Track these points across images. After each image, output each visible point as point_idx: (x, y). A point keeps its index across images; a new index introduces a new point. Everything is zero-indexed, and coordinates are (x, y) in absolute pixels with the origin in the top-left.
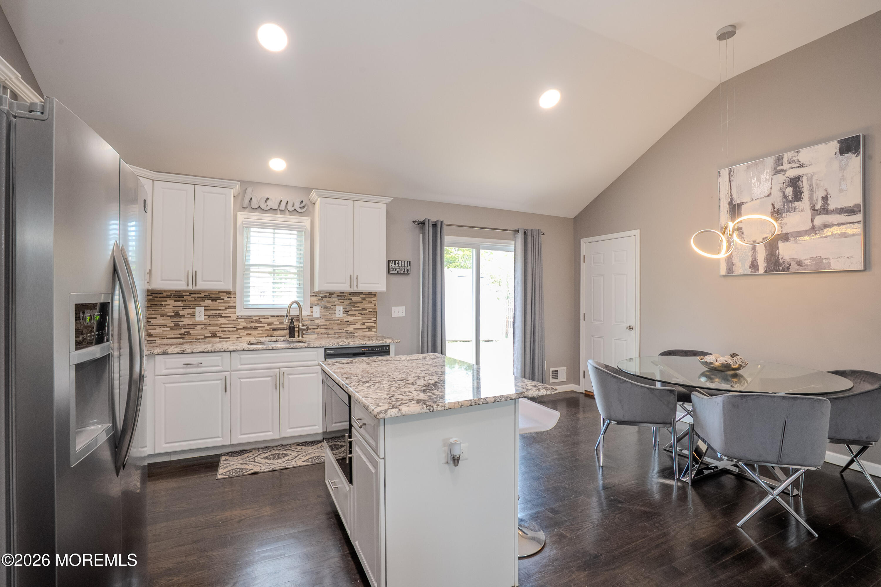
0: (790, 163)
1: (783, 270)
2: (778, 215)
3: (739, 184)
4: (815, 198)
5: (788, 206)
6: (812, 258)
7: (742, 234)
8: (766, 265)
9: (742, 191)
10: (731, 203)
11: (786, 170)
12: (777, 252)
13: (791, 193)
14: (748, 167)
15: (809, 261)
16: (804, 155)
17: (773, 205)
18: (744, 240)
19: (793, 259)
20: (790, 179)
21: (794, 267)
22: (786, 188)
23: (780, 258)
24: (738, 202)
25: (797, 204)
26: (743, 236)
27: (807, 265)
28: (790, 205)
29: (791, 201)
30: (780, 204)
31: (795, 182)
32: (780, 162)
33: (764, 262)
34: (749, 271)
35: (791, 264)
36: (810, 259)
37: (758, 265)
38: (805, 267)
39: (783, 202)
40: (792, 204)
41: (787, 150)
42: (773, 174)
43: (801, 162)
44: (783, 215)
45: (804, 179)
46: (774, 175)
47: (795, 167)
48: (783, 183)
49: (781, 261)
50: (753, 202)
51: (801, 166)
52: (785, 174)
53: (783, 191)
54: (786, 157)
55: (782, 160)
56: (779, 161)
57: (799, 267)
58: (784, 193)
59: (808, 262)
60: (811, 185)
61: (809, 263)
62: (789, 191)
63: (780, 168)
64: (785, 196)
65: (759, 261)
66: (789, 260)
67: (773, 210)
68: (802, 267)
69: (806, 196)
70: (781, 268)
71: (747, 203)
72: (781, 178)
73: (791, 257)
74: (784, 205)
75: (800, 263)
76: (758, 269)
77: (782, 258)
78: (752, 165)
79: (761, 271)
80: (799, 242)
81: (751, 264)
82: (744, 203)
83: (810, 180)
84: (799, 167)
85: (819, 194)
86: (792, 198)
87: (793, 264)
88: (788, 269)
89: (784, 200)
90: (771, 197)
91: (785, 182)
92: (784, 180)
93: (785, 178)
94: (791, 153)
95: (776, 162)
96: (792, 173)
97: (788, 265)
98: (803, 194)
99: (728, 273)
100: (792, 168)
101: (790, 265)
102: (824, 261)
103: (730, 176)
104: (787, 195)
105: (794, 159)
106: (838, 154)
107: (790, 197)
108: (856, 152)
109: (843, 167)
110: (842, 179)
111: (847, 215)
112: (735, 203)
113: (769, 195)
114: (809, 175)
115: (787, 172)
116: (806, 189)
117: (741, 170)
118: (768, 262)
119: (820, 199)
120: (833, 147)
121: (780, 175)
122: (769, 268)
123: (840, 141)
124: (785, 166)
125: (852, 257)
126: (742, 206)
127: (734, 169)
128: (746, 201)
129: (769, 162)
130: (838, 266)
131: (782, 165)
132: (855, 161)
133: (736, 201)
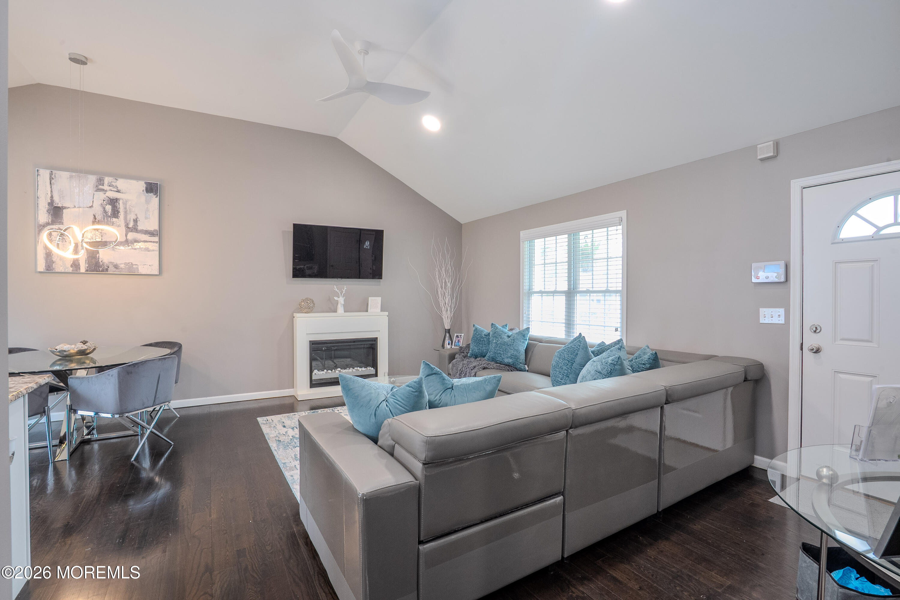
0: (110, 186)
1: (103, 271)
3: (61, 189)
4: (128, 219)
5: (107, 219)
6: (125, 263)
8: (87, 265)
9: (64, 196)
10: (51, 204)
11: (106, 191)
12: (98, 255)
13: (110, 210)
14: (71, 177)
15: (124, 265)
16: (121, 183)
17: (94, 216)
18: (66, 241)
19: (111, 262)
20: (110, 198)
21: (111, 269)
22: (106, 205)
23: (100, 261)
24: (60, 205)
25: (114, 219)
26: (64, 237)
27: (121, 268)
28: (109, 220)
29: (110, 217)
30: (100, 216)
31: (113, 202)
32: (102, 182)
33: (86, 263)
34: (70, 270)
35: (110, 267)
36: (124, 264)
37: (79, 265)
38: (121, 270)
40: (110, 219)
41: (110, 175)
42: (95, 190)
43: (119, 188)
45: (121, 202)
46: (96, 191)
47: (113, 191)
48: (104, 200)
49: (101, 263)
50: (76, 210)
51: (118, 191)
52: (105, 193)
53: (104, 207)
54: (107, 180)
55: (103, 181)
56: (100, 181)
57: (115, 269)
58: (104, 208)
59: (122, 266)
60: (125, 208)
61: (123, 267)
62: (109, 208)
63: (101, 187)
64: (105, 211)
65: (80, 262)
66: (108, 263)
67: (94, 220)
68: (118, 270)
69: (122, 215)
70: (101, 269)
71: (69, 209)
72: (101, 196)
73: (110, 261)
74: (104, 219)
75: (116, 267)
76: (80, 269)
77: (102, 261)
78: (75, 176)
79: (83, 270)
80: (115, 250)
81: (72, 263)
82: (66, 207)
83: (125, 204)
84: (117, 191)
85: (132, 217)
86: (111, 214)
88: (107, 270)
89: (104, 214)
90: (92, 208)
91: (105, 200)
93: (106, 197)
94: (111, 179)
95: (98, 181)
96: (112, 195)
97: (107, 267)
98: (119, 213)
99: (47, 270)
100: (111, 191)
101: (108, 267)
103: (51, 179)
104: (107, 211)
105: (113, 184)
106: (145, 191)
107: (109, 213)
108: (156, 194)
109: (148, 202)
110: (147, 210)
111: (149, 236)
112: (56, 205)
113: (91, 207)
114: (124, 200)
115: (107, 193)
116: (122, 210)
117: (63, 177)
118: (89, 263)
119: (132, 220)
120: (141, 186)
121: (101, 193)
122: (90, 268)
123: (146, 183)
124: (106, 187)
125: (152, 265)
126: (64, 210)
127: (55, 173)
128: (68, 207)
129: (92, 179)
130: (142, 270)
131: (103, 186)
132: (155, 200)
133: (58, 204)
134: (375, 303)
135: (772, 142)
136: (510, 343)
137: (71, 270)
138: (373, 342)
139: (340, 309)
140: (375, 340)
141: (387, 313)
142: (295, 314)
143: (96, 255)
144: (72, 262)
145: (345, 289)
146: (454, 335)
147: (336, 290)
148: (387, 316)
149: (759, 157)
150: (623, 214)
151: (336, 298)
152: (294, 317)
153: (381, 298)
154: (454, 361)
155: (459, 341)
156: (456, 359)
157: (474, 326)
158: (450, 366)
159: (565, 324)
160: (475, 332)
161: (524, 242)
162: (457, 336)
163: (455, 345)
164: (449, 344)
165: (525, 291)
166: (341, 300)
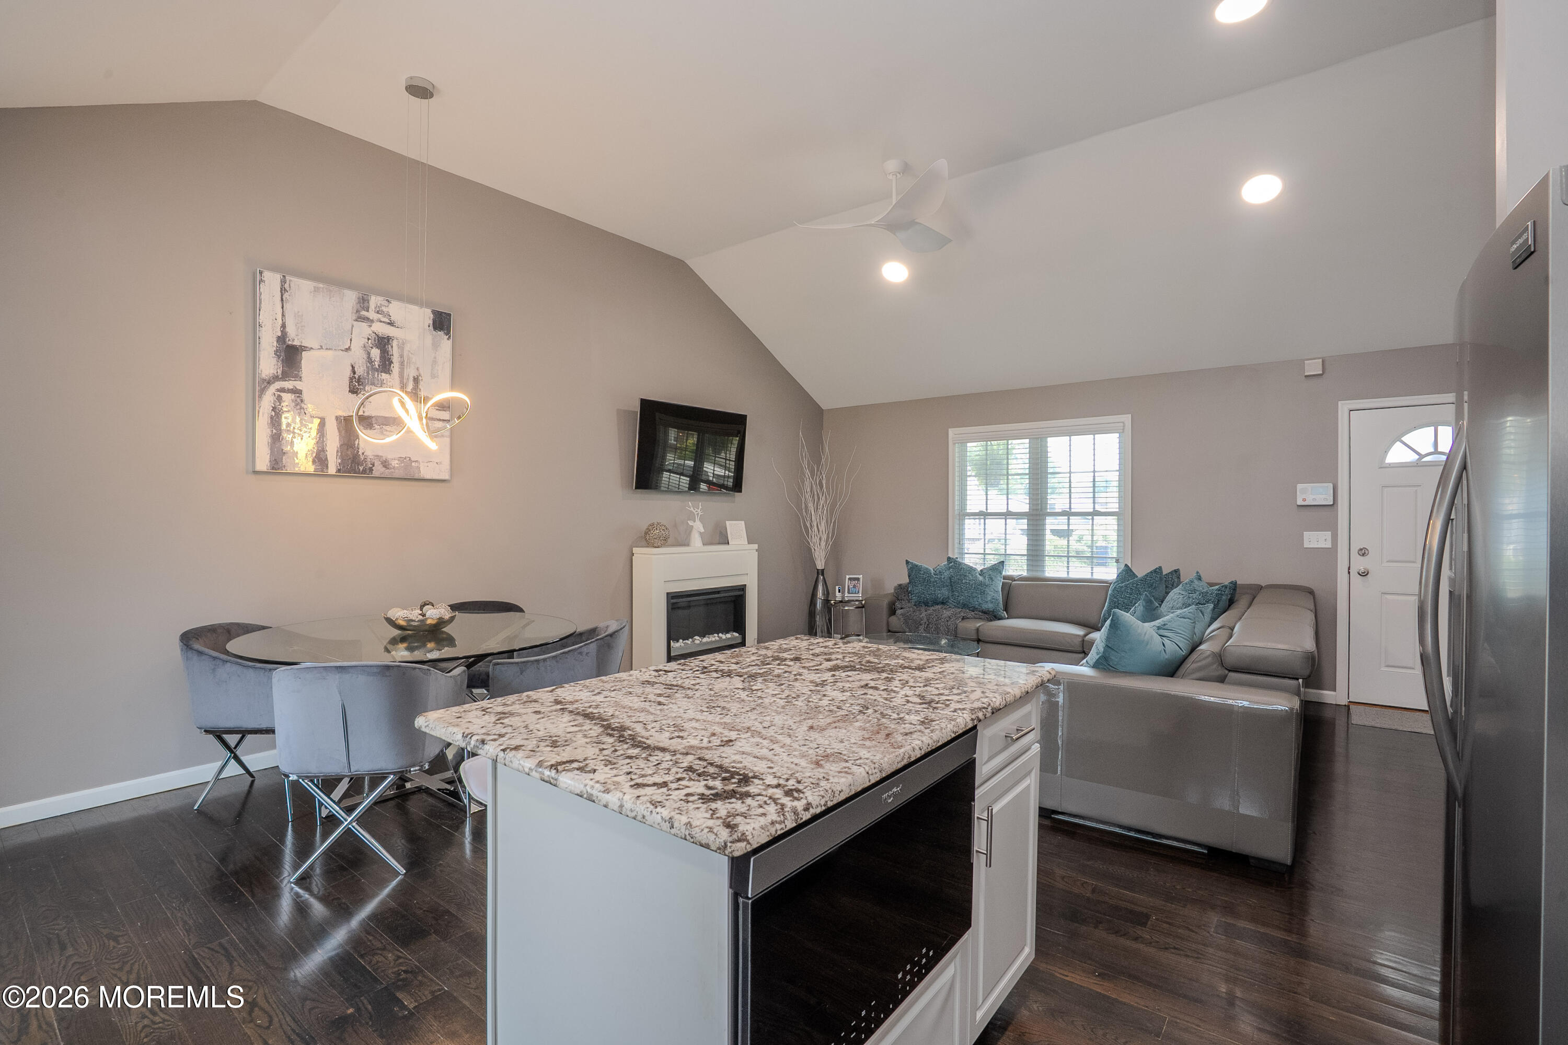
0: (378, 312)
1: (364, 472)
2: (359, 385)
3: (298, 312)
4: (406, 376)
5: (373, 375)
6: (401, 459)
7: (302, 401)
8: (340, 461)
9: (304, 326)
10: (282, 339)
11: (372, 321)
12: (357, 442)
13: (378, 359)
14: (316, 290)
15: (397, 462)
16: (396, 310)
17: (353, 367)
18: (305, 414)
19: (378, 456)
20: (378, 337)
21: (378, 470)
22: (372, 348)
23: (360, 453)
24: (296, 343)
25: (384, 376)
26: (303, 405)
27: (394, 468)
28: (376, 376)
29: (377, 370)
30: (362, 369)
31: (383, 343)
32: (366, 304)
33: (337, 455)
34: (311, 468)
35: (375, 465)
36: (398, 460)
37: (326, 459)
38: (393, 470)
39: (367, 367)
40: (378, 374)
41: (378, 294)
42: (354, 318)
43: (392, 318)
44: (367, 388)
45: (395, 343)
46: (356, 320)
47: (384, 322)
48: (369, 339)
49: (362, 458)
50: (323, 353)
51: (391, 324)
52: (371, 326)
53: (368, 352)
54: (374, 301)
55: (368, 303)
56: (363, 302)
57: (384, 469)
58: (369, 354)
59: (395, 463)
60: (402, 356)
61: (396, 465)
62: (376, 353)
63: (364, 313)
64: (370, 360)
65: (328, 453)
66: (372, 457)
67: (352, 375)
68: (388, 470)
69: (395, 368)
70: (361, 468)
71: (312, 350)
72: (363, 330)
73: (375, 454)
74: (368, 373)
75: (385, 464)
76: (327, 467)
77: (363, 454)
78: (323, 288)
79: (332, 470)
80: (385, 433)
81: (315, 457)
82: (307, 347)
83: (401, 348)
84: (389, 324)
85: (411, 372)
86: (379, 366)
87: (377, 463)
88: (371, 470)
89: (368, 364)
90: (350, 353)
91: (370, 337)
92: (370, 335)
93: (371, 332)
94: (380, 299)
95: (359, 302)
96: (384, 330)
97: (371, 464)
98: (392, 365)
99: (273, 468)
100: (381, 322)
101: (374, 466)
102: (413, 464)
103: (283, 290)
104: (373, 359)
105: (384, 309)
106: (431, 328)
107: (376, 363)
108: (448, 333)
109: (436, 346)
110: (435, 362)
111: (437, 410)
112: (290, 343)
113: (348, 349)
114: (401, 341)
115: (374, 325)
116: (396, 359)
117: (302, 288)
118: (342, 457)
119: (411, 379)
120: (426, 316)
121: (364, 325)
122: (344, 467)
123: (434, 312)
124: (372, 315)
125: (441, 463)
126: (303, 353)
127: (290, 281)
128: (310, 346)
129: (351, 297)
130: (427, 472)
131: (368, 311)
132: (446, 345)
133: (293, 340)
134: (737, 530)
135: (1321, 360)
136: (988, 583)
137: (313, 470)
138: (740, 593)
139: (696, 541)
140: (743, 588)
141: (756, 546)
142: (635, 550)
143: (354, 441)
144: (315, 455)
145: (700, 507)
147: (692, 509)
148: (757, 550)
149: (1306, 374)
150: (1127, 419)
151: (691, 523)
152: (633, 554)
153: (743, 523)
154: (899, 612)
155: (854, 586)
156: (902, 609)
157: (907, 562)
158: (893, 619)
159: (1027, 555)
160: (914, 570)
161: (954, 444)
162: (850, 579)
163: (849, 593)
164: (839, 592)
165: (956, 512)
166: (698, 526)
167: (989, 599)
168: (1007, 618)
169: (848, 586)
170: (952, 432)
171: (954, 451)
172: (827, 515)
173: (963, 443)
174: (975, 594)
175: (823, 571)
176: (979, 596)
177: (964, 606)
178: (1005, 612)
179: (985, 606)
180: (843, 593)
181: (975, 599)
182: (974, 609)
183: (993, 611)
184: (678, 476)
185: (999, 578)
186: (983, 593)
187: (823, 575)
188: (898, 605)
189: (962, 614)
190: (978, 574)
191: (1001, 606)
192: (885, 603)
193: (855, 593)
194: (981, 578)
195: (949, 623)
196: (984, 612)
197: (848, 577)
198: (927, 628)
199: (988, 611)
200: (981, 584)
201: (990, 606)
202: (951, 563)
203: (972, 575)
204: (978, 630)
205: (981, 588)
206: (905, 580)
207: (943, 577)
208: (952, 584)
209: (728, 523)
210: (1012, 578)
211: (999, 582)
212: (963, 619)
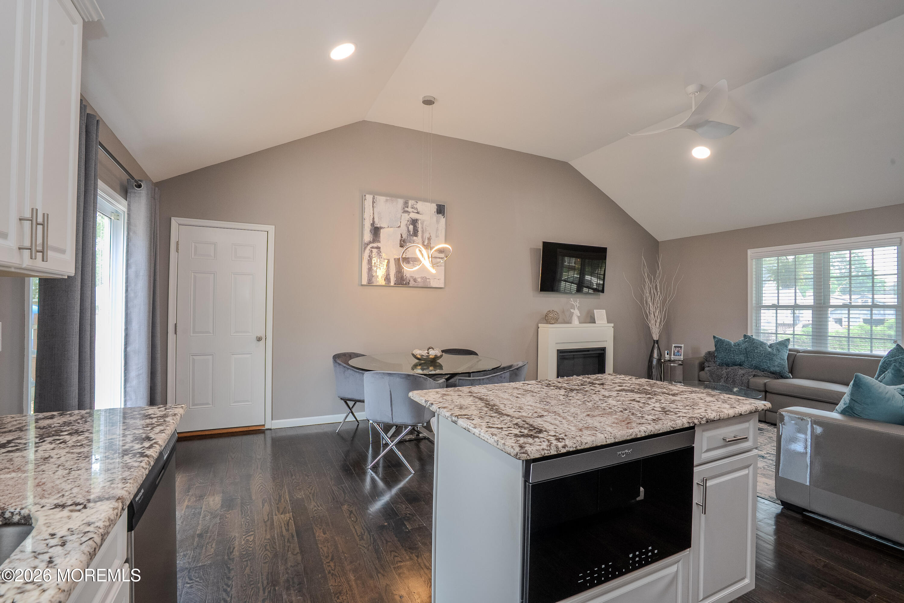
0: (412, 208)
1: (406, 284)
2: (404, 243)
3: (379, 211)
4: (424, 238)
5: (410, 238)
6: (422, 278)
7: (380, 252)
8: (395, 279)
9: (382, 218)
10: (373, 224)
11: (410, 212)
12: (403, 270)
13: (412, 230)
14: (387, 200)
15: (420, 279)
16: (420, 206)
17: (401, 235)
18: (382, 258)
19: (412, 276)
20: (412, 219)
21: (412, 283)
22: (409, 225)
23: (404, 275)
24: (378, 226)
25: (415, 238)
26: (381, 254)
27: (419, 282)
29: (412, 235)
30: (405, 235)
31: (414, 222)
32: (407, 205)
33: (394, 277)
34: (383, 283)
37: (390, 279)
39: (408, 234)
40: (412, 237)
41: (413, 199)
42: (402, 212)
43: (418, 210)
44: (407, 244)
45: (419, 222)
46: (403, 213)
47: (415, 212)
48: (408, 221)
49: (405, 277)
50: (389, 229)
51: (418, 213)
54: (411, 203)
56: (406, 204)
57: (414, 283)
58: (408, 228)
59: (419, 280)
60: (423, 228)
62: (411, 227)
63: (406, 209)
64: (409, 231)
65: (391, 276)
66: (409, 277)
67: (401, 239)
68: (416, 283)
69: (420, 234)
70: (404, 282)
72: (406, 217)
73: (410, 275)
74: (408, 237)
75: (415, 280)
76: (390, 282)
78: (389, 199)
79: (392, 284)
80: (413, 265)
83: (422, 224)
84: (417, 213)
85: (427, 235)
86: (413, 233)
87: (411, 280)
88: (409, 283)
90: (400, 228)
92: (409, 219)
93: (409, 218)
94: (413, 201)
95: (404, 204)
96: (414, 216)
97: (409, 281)
98: (418, 232)
99: (369, 283)
100: (413, 212)
102: (427, 280)
103: (373, 202)
105: (415, 206)
106: (436, 213)
107: (411, 232)
108: (443, 215)
109: (438, 222)
110: (437, 230)
111: (439, 253)
112: (376, 226)
113: (399, 227)
114: (422, 221)
115: (410, 214)
116: (420, 230)
117: (381, 199)
118: (396, 277)
119: (427, 238)
120: (434, 207)
121: (406, 214)
122: (397, 282)
123: (437, 205)
124: (409, 209)
125: (440, 279)
126: (381, 230)
127: (376, 198)
128: (384, 227)
129: (401, 202)
130: (434, 284)
131: (408, 208)
132: (443, 220)
133: (377, 224)
134: (601, 315)
136: (776, 353)
137: (384, 284)
138: (602, 352)
139: (576, 321)
140: (604, 349)
141: (612, 325)
142: (540, 325)
143: (402, 270)
144: (385, 277)
145: (578, 302)
146: (672, 346)
147: (573, 303)
148: (613, 327)
150: (902, 235)
151: (572, 311)
152: (539, 328)
153: (604, 311)
154: (707, 369)
155: (678, 352)
156: (709, 367)
157: (714, 337)
158: (702, 373)
159: (812, 335)
160: (719, 343)
161: (752, 259)
162: (675, 347)
163: (674, 355)
164: (668, 354)
165: (754, 305)
166: (576, 312)
167: (776, 364)
168: (792, 378)
169: (674, 351)
170: (750, 252)
171: (752, 265)
172: (660, 307)
173: (759, 259)
174: (764, 360)
175: (657, 342)
176: (768, 362)
177: (756, 368)
178: (790, 374)
179: (773, 369)
180: (670, 355)
181: (765, 364)
182: (764, 370)
183: (780, 373)
184: (570, 284)
185: (786, 351)
186: (771, 359)
187: (657, 343)
188: (706, 364)
189: (754, 373)
190: (768, 348)
191: (787, 369)
192: (697, 363)
193: (679, 356)
194: (770, 350)
195: (743, 378)
196: (771, 373)
197: (673, 345)
198: (726, 380)
199: (776, 372)
200: (770, 353)
201: (777, 369)
202: (747, 338)
203: (763, 347)
204: (765, 384)
205: (770, 356)
206: (713, 349)
207: (740, 348)
208: (747, 353)
209: (595, 311)
210: (798, 351)
211: (785, 353)
212: (754, 376)
